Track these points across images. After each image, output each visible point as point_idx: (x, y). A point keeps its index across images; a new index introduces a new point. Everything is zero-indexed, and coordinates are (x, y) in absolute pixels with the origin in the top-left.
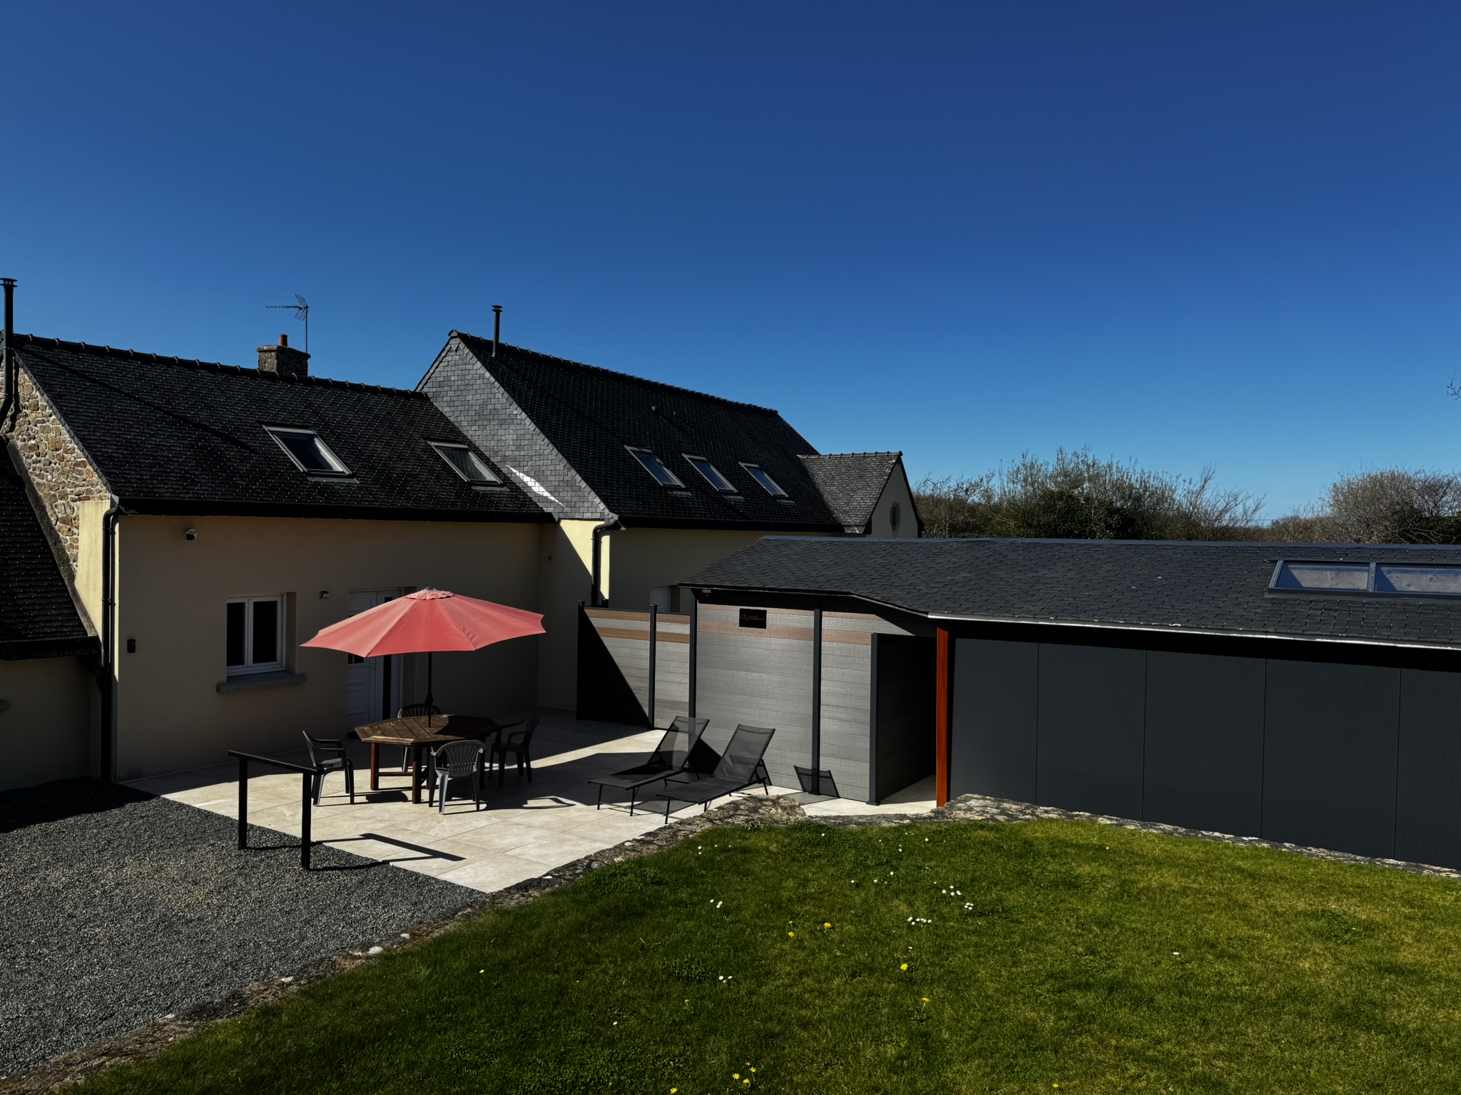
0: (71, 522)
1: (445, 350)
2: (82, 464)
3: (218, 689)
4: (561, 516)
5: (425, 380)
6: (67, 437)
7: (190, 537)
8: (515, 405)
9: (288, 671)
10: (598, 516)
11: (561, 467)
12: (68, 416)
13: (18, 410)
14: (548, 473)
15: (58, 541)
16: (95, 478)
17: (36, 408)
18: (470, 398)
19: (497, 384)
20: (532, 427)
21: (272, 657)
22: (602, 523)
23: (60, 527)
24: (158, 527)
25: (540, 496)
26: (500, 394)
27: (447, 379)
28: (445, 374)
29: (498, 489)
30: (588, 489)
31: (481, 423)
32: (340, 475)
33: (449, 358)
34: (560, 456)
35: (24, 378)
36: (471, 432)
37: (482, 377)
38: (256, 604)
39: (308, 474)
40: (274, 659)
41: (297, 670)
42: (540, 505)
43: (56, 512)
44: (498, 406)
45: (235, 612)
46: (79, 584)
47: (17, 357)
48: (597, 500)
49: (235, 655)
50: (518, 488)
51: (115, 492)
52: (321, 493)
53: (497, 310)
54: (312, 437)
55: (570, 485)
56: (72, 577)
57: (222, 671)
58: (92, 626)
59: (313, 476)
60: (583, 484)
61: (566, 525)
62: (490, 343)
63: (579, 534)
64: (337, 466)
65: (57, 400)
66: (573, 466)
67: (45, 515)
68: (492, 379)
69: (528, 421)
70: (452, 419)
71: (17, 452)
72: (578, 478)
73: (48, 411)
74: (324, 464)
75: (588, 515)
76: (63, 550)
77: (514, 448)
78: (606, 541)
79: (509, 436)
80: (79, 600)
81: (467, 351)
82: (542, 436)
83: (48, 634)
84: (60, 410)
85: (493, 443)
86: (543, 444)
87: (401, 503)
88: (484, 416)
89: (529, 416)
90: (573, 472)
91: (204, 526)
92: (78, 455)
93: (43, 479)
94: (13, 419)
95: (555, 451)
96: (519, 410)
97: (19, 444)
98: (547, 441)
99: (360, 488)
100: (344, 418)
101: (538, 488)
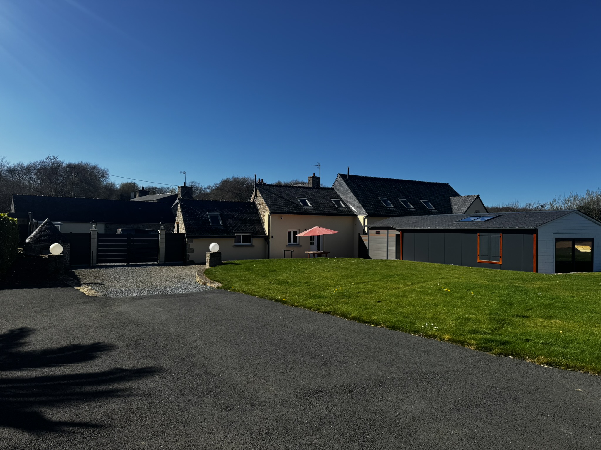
0: (264, 216)
1: (337, 178)
2: (266, 206)
3: (286, 246)
4: (358, 214)
5: (333, 185)
6: (263, 201)
7: (281, 218)
8: (349, 190)
9: (299, 244)
10: (364, 214)
11: (358, 203)
12: (264, 198)
13: (257, 197)
14: (355, 205)
15: (262, 219)
16: (267, 208)
17: (259, 196)
18: (341, 188)
19: (346, 185)
20: (353, 194)
21: (296, 242)
22: (365, 216)
23: (262, 217)
24: (277, 216)
25: (354, 210)
26: (347, 187)
27: (337, 184)
28: (337, 183)
29: (345, 209)
30: (363, 208)
31: (343, 194)
32: (310, 207)
33: (338, 180)
34: (358, 201)
35: (258, 191)
36: (341, 196)
37: (343, 184)
38: (294, 232)
39: (303, 207)
40: (297, 242)
41: (300, 244)
42: (354, 212)
43: (262, 214)
44: (346, 190)
45: (289, 233)
46: (265, 227)
47: (256, 188)
48: (364, 211)
49: (289, 241)
50: (350, 208)
51: (270, 210)
52: (305, 210)
53: (348, 168)
54: (306, 199)
55: (359, 207)
56: (264, 226)
57: (287, 243)
58: (267, 234)
59: (304, 207)
60: (362, 207)
61: (359, 216)
62: (347, 175)
63: (361, 218)
64: (310, 205)
65: (262, 195)
66: (360, 203)
67: (260, 215)
68: (345, 184)
69: (352, 193)
70: (338, 194)
71: (256, 204)
72: (361, 206)
73: (261, 197)
74: (307, 205)
75: (363, 214)
76: (263, 221)
77: (349, 199)
78: (366, 220)
79: (348, 196)
80: (265, 229)
81: (341, 178)
82: (354, 196)
83: (260, 235)
84: (263, 197)
85: (345, 199)
86: (355, 199)
87: (321, 212)
88: (344, 192)
89: (352, 192)
90: (360, 204)
91: (285, 216)
92: (265, 204)
93: (260, 209)
94: (256, 198)
95: (357, 200)
96: (350, 191)
97: (257, 203)
98: (355, 197)
99: (313, 209)
100: (313, 195)
101: (353, 209)
